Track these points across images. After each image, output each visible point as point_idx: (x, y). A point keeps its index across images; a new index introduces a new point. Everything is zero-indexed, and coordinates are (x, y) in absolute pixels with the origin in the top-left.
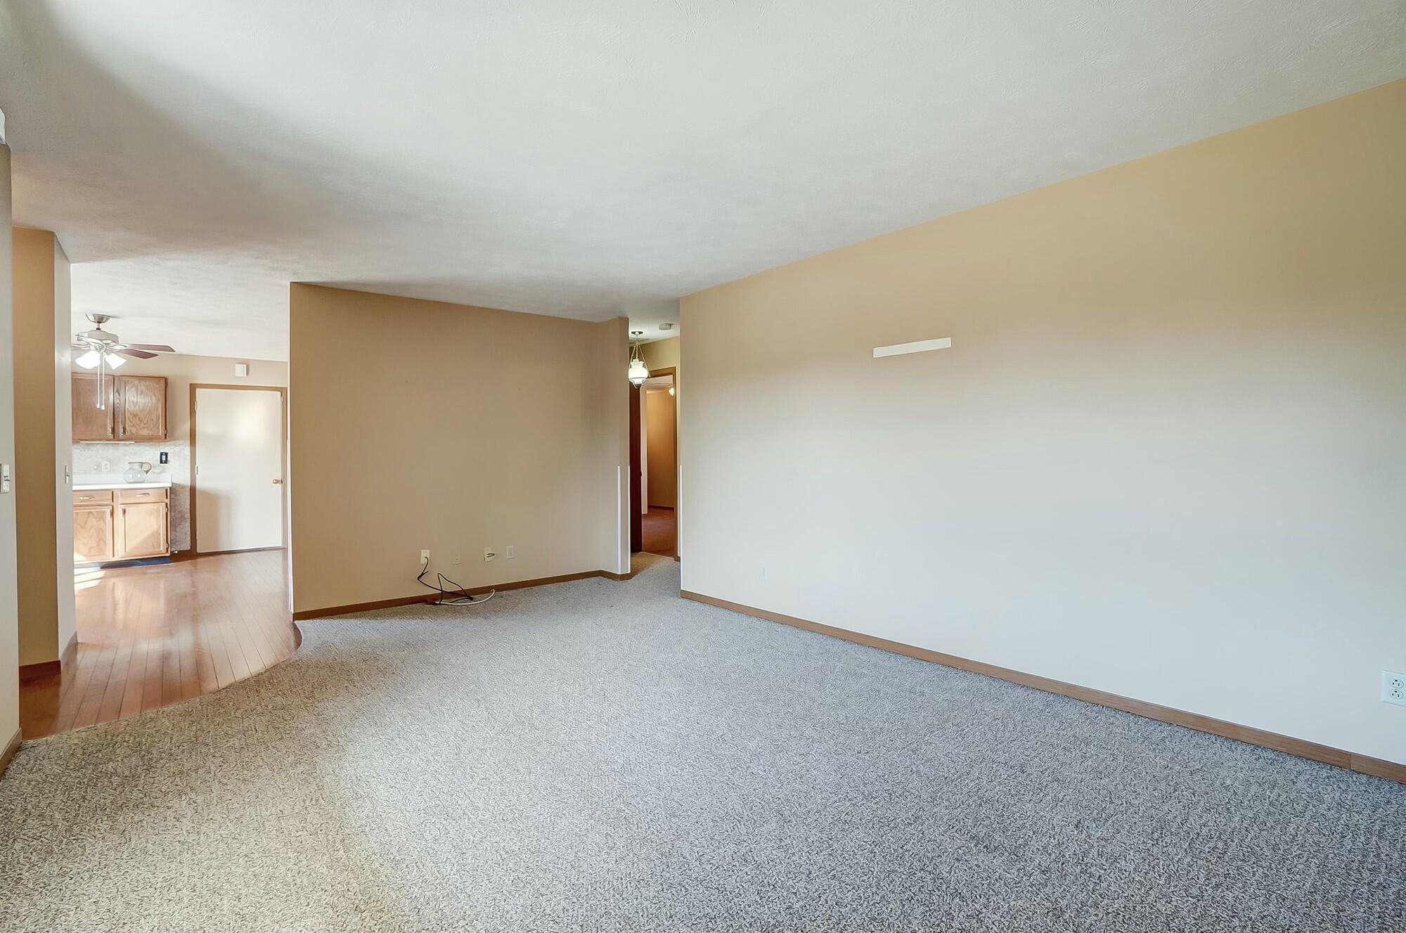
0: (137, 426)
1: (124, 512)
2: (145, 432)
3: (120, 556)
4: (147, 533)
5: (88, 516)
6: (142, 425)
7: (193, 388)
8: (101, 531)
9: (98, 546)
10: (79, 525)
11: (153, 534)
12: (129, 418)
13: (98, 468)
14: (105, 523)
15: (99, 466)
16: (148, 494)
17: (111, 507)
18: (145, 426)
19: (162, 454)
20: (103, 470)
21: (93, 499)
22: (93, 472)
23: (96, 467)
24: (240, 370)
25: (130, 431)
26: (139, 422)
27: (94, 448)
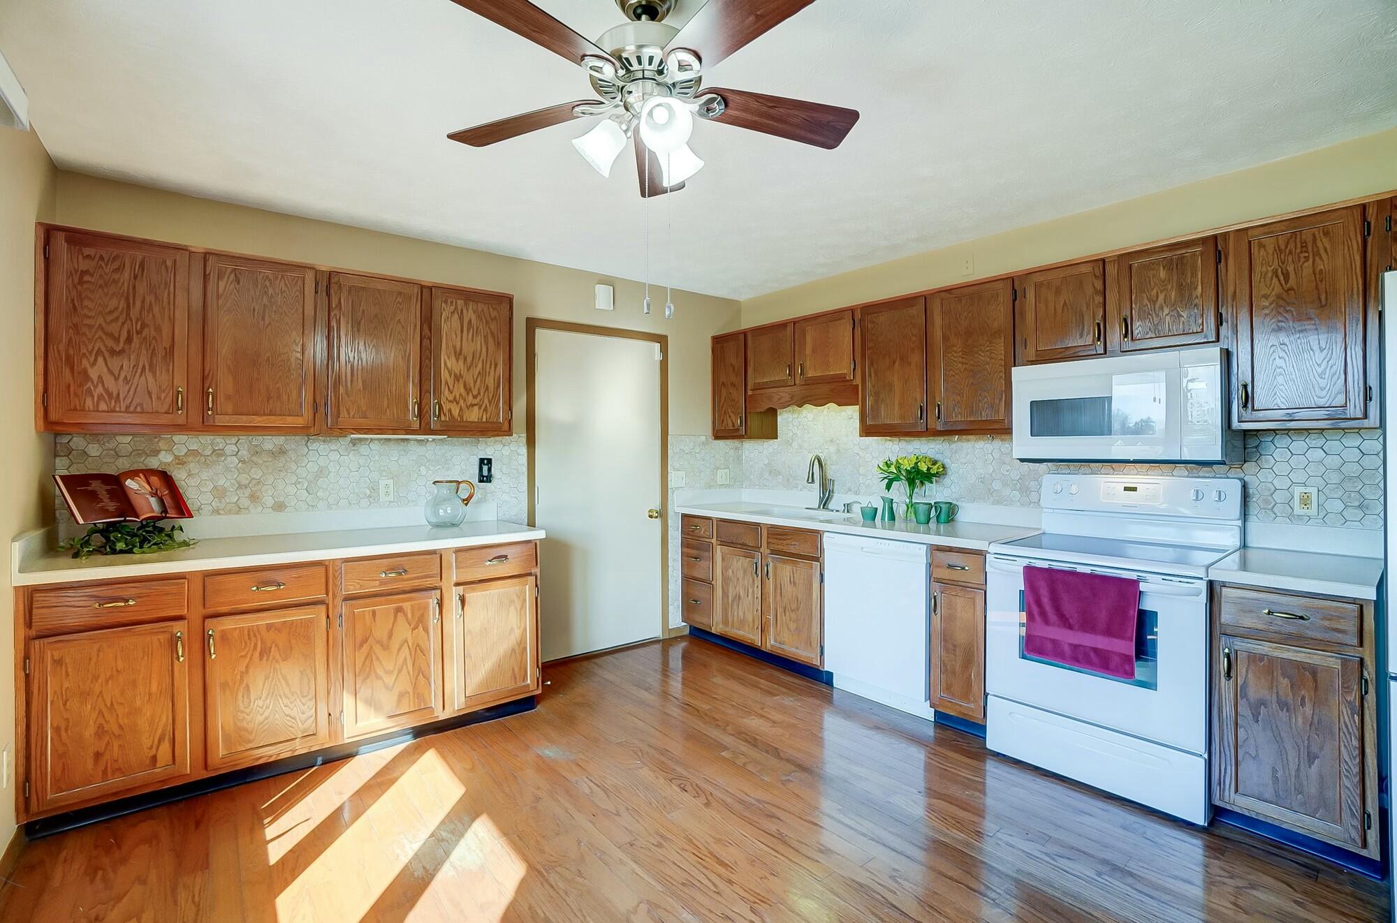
0: (462, 402)
1: (463, 600)
2: (474, 415)
3: (456, 706)
4: (503, 647)
5: (395, 617)
6: (470, 399)
7: (532, 324)
8: (419, 650)
9: (415, 688)
10: (378, 642)
11: (513, 650)
12: (447, 383)
13: (373, 495)
14: (426, 630)
15: (374, 489)
16: (506, 557)
17: (439, 591)
18: (475, 401)
19: (482, 461)
20: (383, 498)
21: (405, 576)
22: (365, 502)
23: (368, 492)
24: (603, 296)
25: (450, 411)
26: (464, 393)
27: (363, 449)
